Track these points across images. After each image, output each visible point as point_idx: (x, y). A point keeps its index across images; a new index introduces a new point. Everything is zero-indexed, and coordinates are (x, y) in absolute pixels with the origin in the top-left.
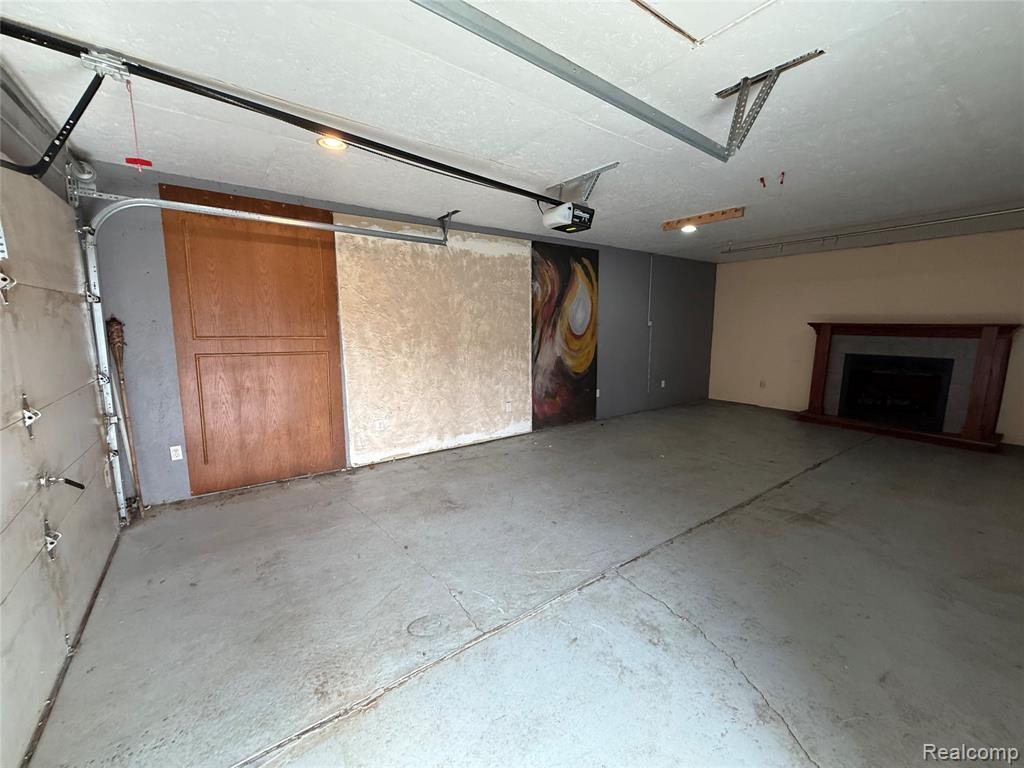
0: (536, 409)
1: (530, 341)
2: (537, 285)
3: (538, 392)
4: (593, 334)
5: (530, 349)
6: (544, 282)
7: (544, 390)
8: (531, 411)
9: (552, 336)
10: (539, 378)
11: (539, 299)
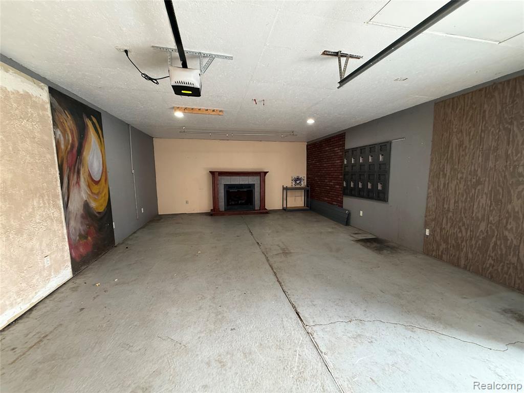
0: (74, 254)
1: (60, 188)
2: (59, 133)
3: (73, 237)
4: (106, 180)
5: (61, 197)
6: (65, 130)
7: (78, 234)
8: (69, 258)
9: (78, 183)
10: (72, 223)
11: (63, 147)
